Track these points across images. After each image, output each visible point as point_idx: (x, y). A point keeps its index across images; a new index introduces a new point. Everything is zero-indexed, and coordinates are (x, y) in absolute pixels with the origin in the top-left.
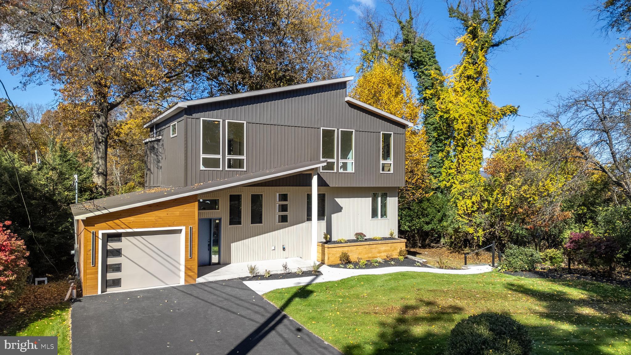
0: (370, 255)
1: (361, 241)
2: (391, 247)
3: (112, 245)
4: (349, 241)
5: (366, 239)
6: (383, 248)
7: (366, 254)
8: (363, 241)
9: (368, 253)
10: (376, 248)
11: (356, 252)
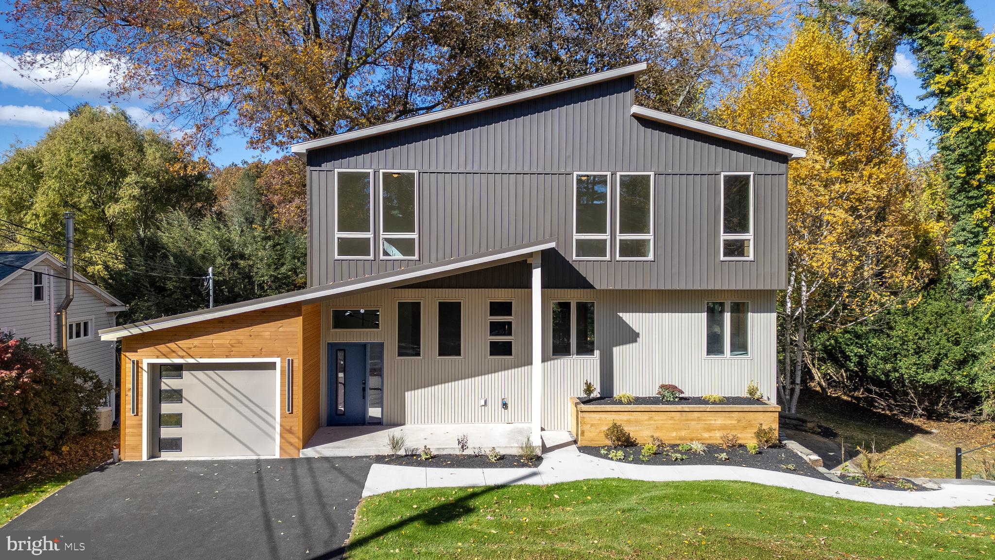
0: (683, 433)
1: (669, 403)
2: (739, 421)
3: (168, 383)
4: (638, 401)
5: (681, 399)
6: (719, 420)
7: (675, 430)
8: (673, 403)
9: (680, 429)
10: (699, 419)
11: (649, 425)
